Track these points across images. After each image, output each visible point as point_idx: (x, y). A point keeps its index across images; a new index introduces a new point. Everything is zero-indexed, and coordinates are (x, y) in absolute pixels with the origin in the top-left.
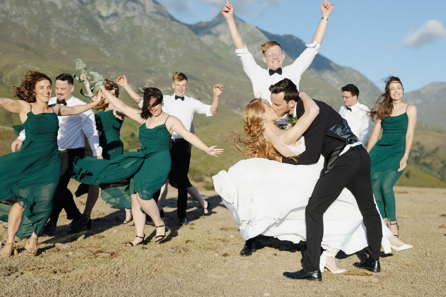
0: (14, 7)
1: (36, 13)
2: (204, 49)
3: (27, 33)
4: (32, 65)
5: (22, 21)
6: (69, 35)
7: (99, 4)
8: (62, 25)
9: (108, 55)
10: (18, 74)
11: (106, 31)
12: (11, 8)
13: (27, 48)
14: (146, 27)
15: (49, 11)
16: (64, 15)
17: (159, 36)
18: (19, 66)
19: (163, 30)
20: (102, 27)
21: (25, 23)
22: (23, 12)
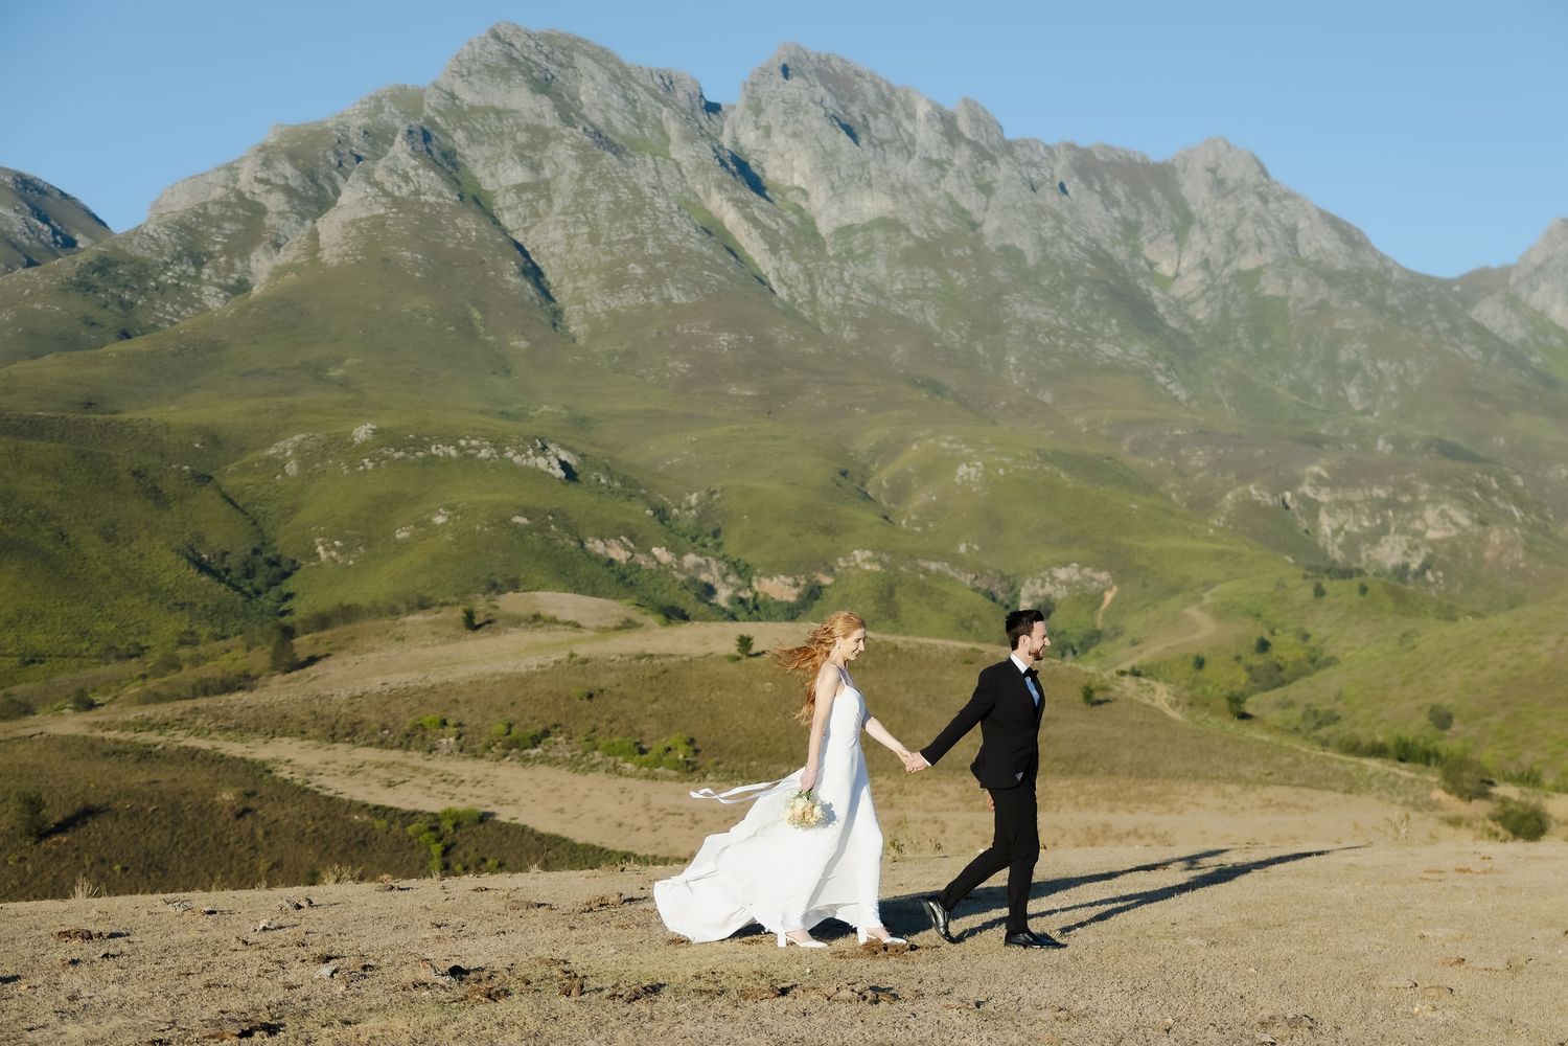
0: (900, 270)
1: (962, 282)
2: (1495, 358)
3: (936, 344)
4: (951, 442)
5: (921, 309)
6: (1061, 343)
7: (1151, 241)
8: (1040, 313)
9: (1183, 395)
10: (910, 470)
11: (1173, 323)
12: (890, 275)
13: (937, 389)
14: (1300, 300)
15: (999, 274)
16: (1045, 283)
17: (1344, 323)
18: (915, 447)
19: (1356, 304)
20: (1161, 310)
21: (931, 316)
22: (925, 283)
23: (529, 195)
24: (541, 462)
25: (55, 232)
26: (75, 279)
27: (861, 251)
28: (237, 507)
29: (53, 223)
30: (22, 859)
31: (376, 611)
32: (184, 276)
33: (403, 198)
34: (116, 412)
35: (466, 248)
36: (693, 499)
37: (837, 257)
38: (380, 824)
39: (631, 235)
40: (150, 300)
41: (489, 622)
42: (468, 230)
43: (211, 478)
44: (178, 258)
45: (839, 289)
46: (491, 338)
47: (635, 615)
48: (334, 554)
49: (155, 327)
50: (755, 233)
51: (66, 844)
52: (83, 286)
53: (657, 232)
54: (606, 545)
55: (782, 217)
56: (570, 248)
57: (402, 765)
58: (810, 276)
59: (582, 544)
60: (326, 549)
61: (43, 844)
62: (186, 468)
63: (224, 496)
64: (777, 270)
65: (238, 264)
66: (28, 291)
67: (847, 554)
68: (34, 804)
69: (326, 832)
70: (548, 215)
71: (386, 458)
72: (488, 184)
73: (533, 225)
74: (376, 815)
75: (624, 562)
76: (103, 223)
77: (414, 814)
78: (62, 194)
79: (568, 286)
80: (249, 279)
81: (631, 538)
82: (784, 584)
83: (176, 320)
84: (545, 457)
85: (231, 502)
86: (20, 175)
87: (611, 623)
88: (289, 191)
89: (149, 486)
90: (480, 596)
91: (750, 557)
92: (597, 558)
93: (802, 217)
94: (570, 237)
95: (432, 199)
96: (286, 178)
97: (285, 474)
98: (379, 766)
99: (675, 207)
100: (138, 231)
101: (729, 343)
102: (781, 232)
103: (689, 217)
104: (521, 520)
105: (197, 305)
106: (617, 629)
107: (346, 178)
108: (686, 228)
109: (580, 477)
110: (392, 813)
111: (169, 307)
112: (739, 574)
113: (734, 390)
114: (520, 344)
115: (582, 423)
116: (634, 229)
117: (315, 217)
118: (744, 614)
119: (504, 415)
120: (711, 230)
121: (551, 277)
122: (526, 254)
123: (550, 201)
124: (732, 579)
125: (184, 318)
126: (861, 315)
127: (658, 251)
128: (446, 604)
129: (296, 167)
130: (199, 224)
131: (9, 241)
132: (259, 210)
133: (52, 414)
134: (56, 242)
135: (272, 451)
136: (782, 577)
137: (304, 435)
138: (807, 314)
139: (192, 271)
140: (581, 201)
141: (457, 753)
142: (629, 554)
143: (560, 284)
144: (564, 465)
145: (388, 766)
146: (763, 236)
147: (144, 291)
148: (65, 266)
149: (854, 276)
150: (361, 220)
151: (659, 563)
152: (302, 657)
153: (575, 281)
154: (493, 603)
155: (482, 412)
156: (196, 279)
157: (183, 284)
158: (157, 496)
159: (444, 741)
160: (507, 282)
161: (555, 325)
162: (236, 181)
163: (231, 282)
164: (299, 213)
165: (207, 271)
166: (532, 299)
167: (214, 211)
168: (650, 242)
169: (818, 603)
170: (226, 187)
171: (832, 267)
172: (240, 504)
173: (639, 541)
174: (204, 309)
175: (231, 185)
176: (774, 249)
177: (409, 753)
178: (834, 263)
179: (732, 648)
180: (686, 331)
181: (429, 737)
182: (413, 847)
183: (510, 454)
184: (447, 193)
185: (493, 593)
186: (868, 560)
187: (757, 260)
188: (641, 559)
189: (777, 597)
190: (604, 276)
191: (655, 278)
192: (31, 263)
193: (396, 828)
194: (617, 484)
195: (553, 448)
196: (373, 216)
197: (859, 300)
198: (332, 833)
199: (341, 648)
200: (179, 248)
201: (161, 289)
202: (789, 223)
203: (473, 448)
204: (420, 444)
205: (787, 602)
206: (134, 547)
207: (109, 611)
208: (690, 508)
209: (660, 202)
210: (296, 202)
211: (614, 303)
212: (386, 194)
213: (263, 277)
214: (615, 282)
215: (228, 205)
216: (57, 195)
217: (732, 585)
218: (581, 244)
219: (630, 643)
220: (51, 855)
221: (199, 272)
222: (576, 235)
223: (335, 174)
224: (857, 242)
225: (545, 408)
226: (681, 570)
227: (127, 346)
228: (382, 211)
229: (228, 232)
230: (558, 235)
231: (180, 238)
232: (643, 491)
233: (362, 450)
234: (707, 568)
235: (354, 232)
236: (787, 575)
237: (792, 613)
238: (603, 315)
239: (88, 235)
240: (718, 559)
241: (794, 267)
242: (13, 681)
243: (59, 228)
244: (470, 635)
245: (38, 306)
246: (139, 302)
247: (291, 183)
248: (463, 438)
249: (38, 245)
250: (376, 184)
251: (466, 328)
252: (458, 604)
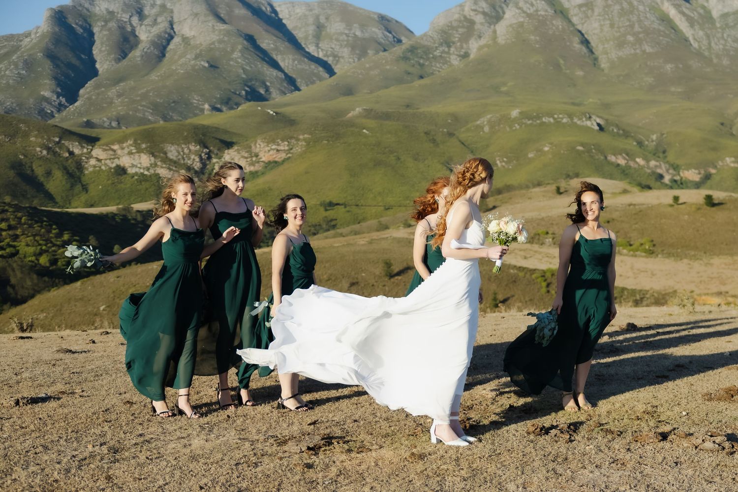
23: (584, 9)
24: (589, 123)
25: (394, 37)
26: (402, 55)
27: (732, 24)
28: (465, 145)
29: (393, 33)
30: (384, 286)
31: (520, 187)
32: (443, 52)
33: (531, 14)
34: (418, 109)
35: (557, 33)
36: (654, 137)
37: (720, 28)
38: (521, 274)
39: (628, 24)
40: (431, 63)
41: (566, 191)
42: (558, 26)
43: (454, 135)
44: (441, 44)
45: (722, 42)
46: (568, 71)
47: (628, 187)
48: (504, 164)
49: (432, 74)
50: (683, 19)
51: (401, 280)
52: (405, 58)
53: (640, 21)
54: (616, 158)
55: (697, 11)
56: (602, 30)
57: (530, 250)
58: (708, 36)
59: (606, 158)
60: (500, 162)
61: (392, 280)
62: (445, 130)
63: (460, 141)
64: (693, 35)
65: (465, 46)
66: (384, 61)
67: (723, 160)
68: (388, 264)
69: (500, 277)
70: (592, 16)
71: (525, 124)
72: (566, 5)
73: (586, 21)
74: (520, 270)
75: (624, 165)
76: (412, 32)
77: (535, 270)
78: (397, 21)
79: (601, 48)
80: (469, 52)
81: (627, 155)
82: (694, 173)
83: (441, 70)
84: (590, 121)
85: (463, 143)
86: (380, 14)
87: (618, 191)
88: (484, 14)
89: (431, 138)
90: (563, 180)
91: (679, 162)
92: (612, 164)
93: (705, 10)
94: (601, 26)
95: (543, 13)
96: (483, 8)
97: (484, 132)
98: (521, 250)
99: (648, 9)
100: (425, 35)
101: (671, 68)
102: (696, 18)
103: (654, 14)
104: (580, 148)
105: (449, 63)
106: (620, 193)
107: (508, 7)
108: (653, 19)
109: (605, 130)
110: (525, 270)
111: (438, 65)
112: (674, 169)
113: (673, 89)
114: (580, 73)
115: (606, 106)
116: (629, 20)
117: (495, 24)
118: (676, 186)
119: (573, 104)
120: (665, 19)
121: (593, 43)
122: (583, 35)
123: (593, 10)
124: (671, 171)
125: (443, 69)
126: (732, 53)
127: (640, 30)
128: (549, 184)
129: (487, 3)
130: (449, 30)
131: (376, 41)
132: (472, 23)
133: (394, 110)
134: (394, 41)
135: (478, 122)
136: (693, 170)
137: (491, 115)
138: (706, 54)
139: (446, 49)
140: (606, 9)
141: (552, 245)
142: (626, 161)
143: (597, 47)
144: (599, 125)
145: (524, 250)
146: (687, 20)
147: (428, 59)
148: (398, 50)
149: (728, 36)
150: (514, 24)
151: (639, 165)
152: (491, 206)
153: (604, 45)
154: (568, 183)
155: (565, 103)
156: (448, 53)
157: (443, 55)
158: (434, 141)
159: (547, 240)
160: (574, 47)
161: (595, 64)
162: (463, 10)
163: (462, 53)
164: (488, 23)
165: (452, 49)
166: (585, 53)
167: (455, 24)
168: (636, 26)
169: (709, 181)
170: (459, 14)
171: (718, 32)
172: (466, 144)
173: (630, 155)
174: (451, 65)
175: (461, 13)
176: (692, 26)
177: (533, 245)
178: (719, 30)
179: (670, 201)
180: (652, 64)
181: (541, 238)
182: (534, 284)
183: (575, 120)
184: (549, 10)
185: (568, 179)
186: (733, 162)
187: (684, 31)
188: (631, 164)
189: (691, 179)
190: (616, 42)
191: (639, 41)
192: (385, 50)
193: (528, 276)
194: (621, 132)
195: (594, 117)
196: (519, 22)
197: (731, 46)
198: (502, 277)
199: (506, 202)
200: (442, 41)
201: (435, 58)
202: (700, 14)
203: (561, 118)
204: (538, 117)
205: (696, 181)
206: (426, 162)
207: (417, 188)
208: (653, 141)
209: (641, 8)
210: (487, 18)
211: (620, 54)
212: (524, 12)
213: (475, 50)
214: (621, 44)
215: (460, 21)
216: (394, 22)
217: (671, 174)
218: (606, 28)
219: (626, 199)
220: (395, 284)
221: (449, 50)
222: (604, 25)
223: (503, 5)
224: (730, 21)
225: (591, 100)
226: (648, 168)
227: (422, 82)
228: (522, 20)
229: (460, 33)
230: (596, 25)
231: (442, 36)
232: (632, 134)
233: (515, 120)
234: (660, 167)
235: (511, 29)
236: (695, 169)
237: (697, 185)
238: (616, 59)
239: (406, 37)
240: (665, 163)
241: (701, 33)
242: (382, 217)
243: (395, 35)
244: (558, 196)
245: (388, 67)
246: (426, 64)
247: (486, 10)
248: (556, 114)
249: (388, 43)
250: (520, 8)
251: (557, 66)
252: (553, 183)
